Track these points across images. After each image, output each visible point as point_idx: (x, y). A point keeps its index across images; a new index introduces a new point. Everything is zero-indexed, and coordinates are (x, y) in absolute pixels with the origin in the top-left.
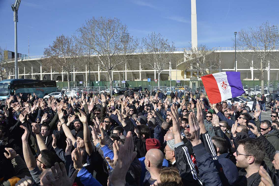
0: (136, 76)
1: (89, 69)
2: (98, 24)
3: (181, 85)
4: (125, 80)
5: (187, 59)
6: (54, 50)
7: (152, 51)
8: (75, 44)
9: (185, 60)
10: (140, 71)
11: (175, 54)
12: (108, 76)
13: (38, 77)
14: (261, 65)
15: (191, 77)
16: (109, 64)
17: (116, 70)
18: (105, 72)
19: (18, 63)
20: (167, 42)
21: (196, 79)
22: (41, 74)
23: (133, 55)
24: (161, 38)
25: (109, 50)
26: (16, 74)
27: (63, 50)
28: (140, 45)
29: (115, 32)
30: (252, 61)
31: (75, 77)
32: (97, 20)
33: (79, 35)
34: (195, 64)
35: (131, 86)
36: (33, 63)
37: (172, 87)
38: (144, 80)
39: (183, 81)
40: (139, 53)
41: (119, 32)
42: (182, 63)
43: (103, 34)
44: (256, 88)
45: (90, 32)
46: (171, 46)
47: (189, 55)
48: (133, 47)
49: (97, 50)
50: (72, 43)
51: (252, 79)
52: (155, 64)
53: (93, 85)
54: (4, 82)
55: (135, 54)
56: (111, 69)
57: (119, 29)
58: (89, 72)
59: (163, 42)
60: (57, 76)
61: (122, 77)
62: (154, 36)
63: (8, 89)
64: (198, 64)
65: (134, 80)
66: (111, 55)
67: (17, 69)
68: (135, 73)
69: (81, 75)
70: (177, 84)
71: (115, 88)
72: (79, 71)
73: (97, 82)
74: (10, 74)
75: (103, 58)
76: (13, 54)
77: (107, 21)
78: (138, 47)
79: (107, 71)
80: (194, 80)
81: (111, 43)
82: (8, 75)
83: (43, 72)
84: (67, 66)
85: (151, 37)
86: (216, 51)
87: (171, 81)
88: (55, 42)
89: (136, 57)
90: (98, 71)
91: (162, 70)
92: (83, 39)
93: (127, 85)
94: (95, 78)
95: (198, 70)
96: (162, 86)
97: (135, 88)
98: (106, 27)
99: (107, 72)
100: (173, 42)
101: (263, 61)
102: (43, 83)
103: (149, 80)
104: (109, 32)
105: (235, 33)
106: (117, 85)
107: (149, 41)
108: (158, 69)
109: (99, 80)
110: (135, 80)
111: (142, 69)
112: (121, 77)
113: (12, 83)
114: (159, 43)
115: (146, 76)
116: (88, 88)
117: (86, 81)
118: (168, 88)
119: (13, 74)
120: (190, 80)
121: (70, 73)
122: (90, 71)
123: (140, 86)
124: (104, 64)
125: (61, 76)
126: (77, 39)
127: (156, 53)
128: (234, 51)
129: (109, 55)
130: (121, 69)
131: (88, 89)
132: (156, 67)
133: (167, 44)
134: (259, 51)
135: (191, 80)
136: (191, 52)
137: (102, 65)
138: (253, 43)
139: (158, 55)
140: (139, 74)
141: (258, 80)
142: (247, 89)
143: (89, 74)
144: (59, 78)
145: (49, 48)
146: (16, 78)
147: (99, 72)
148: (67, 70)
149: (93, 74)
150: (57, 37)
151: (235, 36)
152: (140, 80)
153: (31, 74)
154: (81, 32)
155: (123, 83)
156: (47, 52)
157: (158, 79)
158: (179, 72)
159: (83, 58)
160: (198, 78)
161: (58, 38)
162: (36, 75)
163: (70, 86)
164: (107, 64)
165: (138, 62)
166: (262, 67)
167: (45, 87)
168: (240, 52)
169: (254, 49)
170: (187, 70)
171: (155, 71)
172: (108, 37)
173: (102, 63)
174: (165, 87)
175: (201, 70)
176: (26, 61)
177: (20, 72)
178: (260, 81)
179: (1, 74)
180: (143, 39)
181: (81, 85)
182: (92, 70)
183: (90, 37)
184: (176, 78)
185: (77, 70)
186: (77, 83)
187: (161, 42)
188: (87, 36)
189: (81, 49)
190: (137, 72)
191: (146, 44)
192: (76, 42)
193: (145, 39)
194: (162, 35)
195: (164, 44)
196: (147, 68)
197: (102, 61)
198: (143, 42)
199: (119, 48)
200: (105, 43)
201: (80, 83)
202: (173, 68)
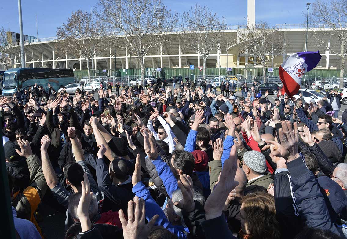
0: (174, 62)
1: (115, 53)
3: (233, 74)
4: (160, 67)
5: (241, 40)
6: (69, 30)
7: (195, 30)
8: (96, 21)
9: (238, 42)
10: (180, 55)
11: (227, 33)
12: (139, 63)
13: (50, 64)
14: (342, 48)
15: (246, 64)
16: (140, 46)
17: (149, 55)
18: (135, 57)
19: (25, 47)
20: (216, 17)
21: (253, 67)
22: (54, 60)
23: (171, 35)
24: (208, 13)
25: (140, 29)
26: (22, 61)
27: (81, 29)
29: (147, 5)
30: (329, 44)
31: (97, 63)
33: (100, 10)
34: (252, 46)
35: (168, 75)
36: (43, 47)
37: (222, 77)
38: (184, 68)
39: (236, 68)
40: (179, 33)
41: (152, 4)
42: (234, 45)
43: (132, 7)
44: (332, 80)
45: (115, 5)
46: (221, 23)
47: (244, 35)
48: (172, 24)
49: (125, 28)
50: (92, 20)
51: (327, 68)
52: (199, 46)
53: (119, 74)
54: (9, 72)
55: (173, 33)
56: (143, 53)
58: (114, 57)
59: (211, 17)
60: (73, 63)
61: (156, 64)
62: (198, 9)
63: (14, 81)
64: (255, 47)
65: (171, 68)
66: (142, 35)
67: (24, 55)
68: (173, 59)
69: (104, 61)
70: (227, 73)
71: (148, 77)
72: (101, 57)
73: (124, 70)
74: (15, 61)
75: (133, 39)
76: (18, 36)
78: (177, 24)
79: (137, 55)
80: (249, 68)
81: (142, 20)
82: (13, 63)
83: (55, 58)
84: (87, 49)
85: (194, 11)
86: (280, 30)
87: (221, 69)
88: (70, 19)
89: (175, 37)
91: (209, 54)
92: (106, 15)
93: (163, 73)
94: (122, 65)
95: (256, 54)
96: (209, 76)
97: (173, 77)
99: (137, 57)
100: (223, 18)
101: (345, 43)
102: (58, 72)
103: (192, 67)
104: (139, 5)
105: (308, 4)
106: (150, 74)
107: (192, 16)
108: (204, 53)
109: (127, 68)
110: (173, 68)
111: (182, 53)
112: (154, 64)
113: (19, 73)
114: (205, 19)
115: (187, 62)
116: (114, 78)
117: (111, 69)
118: (216, 78)
119: (19, 62)
120: (244, 68)
121: (91, 58)
123: (180, 75)
124: (134, 47)
125: (79, 63)
126: (99, 15)
127: (202, 32)
128: (305, 30)
129: (140, 36)
130: (156, 54)
131: (114, 80)
132: (201, 50)
133: (216, 20)
134: (341, 29)
135: (246, 68)
136: (247, 31)
137: (131, 48)
138: (332, 19)
139: (204, 35)
140: (179, 60)
141: (335, 69)
143: (115, 60)
144: (77, 65)
145: (62, 27)
146: (23, 67)
147: (126, 57)
148: (86, 56)
149: (119, 60)
150: (73, 13)
151: (308, 9)
152: (180, 67)
153: (42, 61)
154: (102, 6)
155: (158, 71)
156: (60, 33)
157: (203, 66)
158: (231, 57)
159: (105, 40)
160: (256, 65)
161: (74, 13)
162: (48, 63)
163: (91, 75)
164: (138, 46)
165: (177, 44)
166: (342, 52)
167: (59, 77)
168: (313, 31)
169: (333, 26)
170: (241, 55)
171: (199, 55)
172: (139, 11)
173: (131, 45)
174: (212, 77)
175: (260, 54)
176: (35, 45)
177: (27, 58)
178: (339, 70)
179: (5, 62)
180: (184, 13)
181: (104, 74)
182: (118, 55)
183: (115, 11)
184: (226, 64)
185: (99, 55)
186: (100, 72)
187: (208, 17)
188: (111, 11)
189: (103, 28)
190: (175, 57)
191: (188, 20)
192: (98, 19)
193: (186, 14)
194: (209, 9)
195: (211, 20)
196: (188, 52)
197: (131, 43)
198: (184, 18)
199: (152, 25)
200: (134, 20)
201: (103, 72)
202: (223, 52)
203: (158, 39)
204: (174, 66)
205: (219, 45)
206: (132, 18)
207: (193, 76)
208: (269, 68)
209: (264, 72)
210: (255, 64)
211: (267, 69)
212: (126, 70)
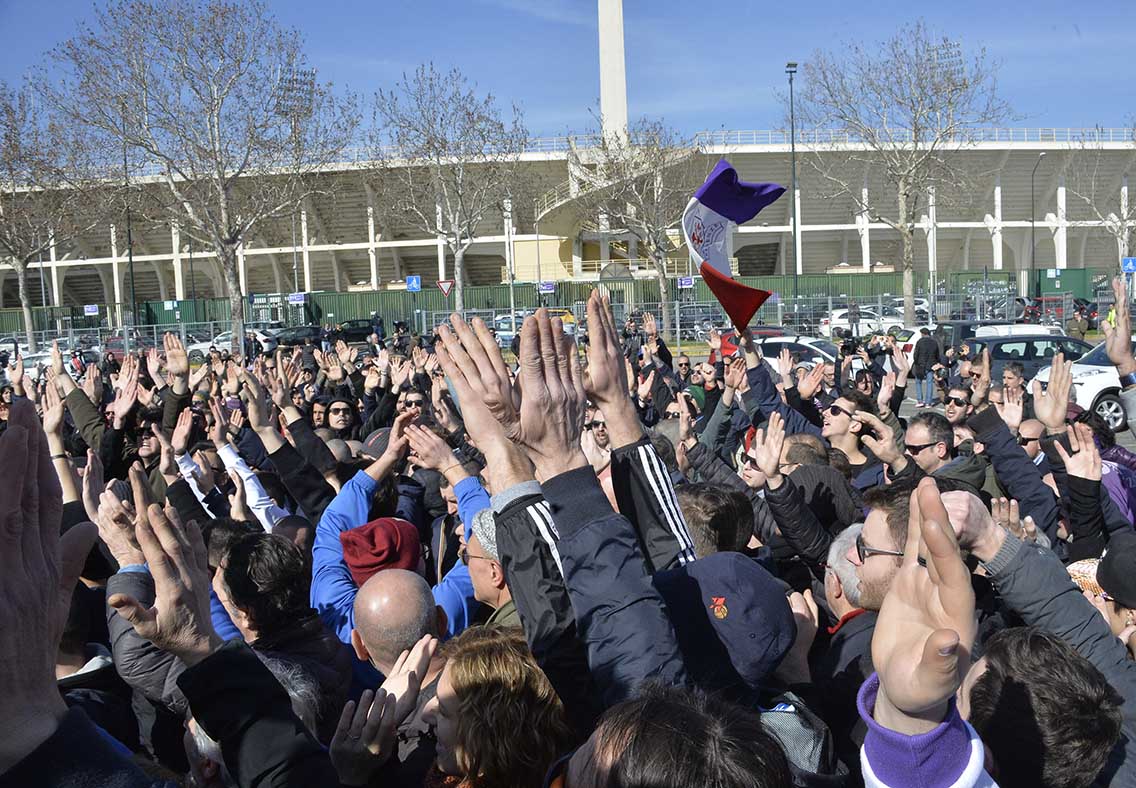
1: (128, 244)
2: (162, 26)
3: (562, 300)
4: (302, 289)
5: (581, 183)
8: (48, 122)
9: (574, 190)
10: (373, 244)
11: (530, 163)
12: (223, 277)
14: (902, 205)
15: (603, 266)
16: (224, 215)
17: (261, 247)
18: (205, 254)
20: (491, 107)
21: (626, 275)
23: (335, 173)
24: (464, 93)
25: (220, 150)
28: (366, 124)
29: (243, 66)
30: (865, 192)
31: (62, 284)
32: (155, 8)
33: (64, 79)
34: (617, 205)
35: (330, 315)
37: (521, 313)
38: (390, 287)
39: (570, 282)
40: (363, 165)
41: (264, 62)
42: (560, 203)
43: (187, 74)
44: (880, 305)
45: (122, 63)
46: (508, 128)
47: (592, 167)
48: (337, 134)
49: (161, 146)
50: (29, 117)
51: (866, 268)
52: (439, 209)
53: (151, 318)
55: (342, 166)
56: (233, 240)
57: (263, 51)
58: (127, 259)
59: (473, 108)
61: (287, 280)
62: (428, 82)
64: (631, 209)
65: (344, 289)
66: (229, 173)
68: (348, 258)
69: (89, 273)
70: (540, 301)
71: (257, 326)
72: (77, 258)
73: (168, 305)
75: (194, 189)
77: (205, 9)
78: (357, 132)
79: (213, 249)
80: (614, 280)
84: (14, 229)
85: (414, 87)
86: (709, 150)
87: (516, 287)
89: (349, 181)
90: (171, 252)
91: (472, 235)
92: (86, 99)
93: (313, 311)
94: (162, 288)
95: (631, 231)
96: (474, 310)
97: (349, 322)
98: (202, 40)
99: (214, 254)
101: (908, 187)
103: (415, 283)
104: (216, 66)
105: (789, 65)
106: (265, 317)
107: (406, 105)
108: (454, 234)
109: (180, 295)
110: (352, 289)
111: (379, 236)
112: (283, 279)
114: (453, 114)
115: (401, 267)
116: (126, 334)
117: (118, 300)
118: (499, 317)
120: (598, 280)
121: (31, 265)
122: (130, 255)
123: (373, 313)
126: (57, 97)
127: (443, 160)
128: (786, 148)
129: (222, 175)
130: (283, 242)
131: (127, 341)
132: (445, 221)
133: (492, 117)
134: (893, 148)
135: (603, 280)
136: (601, 153)
137: (190, 223)
138: (864, 113)
139: (453, 168)
140: (369, 260)
141: (890, 270)
142: (846, 311)
143: (128, 270)
147: (177, 257)
148: (13, 253)
149: (148, 269)
151: (791, 81)
152: (374, 285)
154: (73, 64)
155: (294, 303)
157: (454, 277)
158: (550, 245)
159: (89, 196)
160: (636, 268)
163: (39, 325)
164: (214, 216)
165: (360, 206)
166: (903, 215)
168: (812, 153)
169: (870, 137)
170: (586, 237)
171: (440, 242)
172: (215, 88)
173: (189, 210)
174: (487, 314)
175: (647, 231)
178: (898, 274)
180: (379, 94)
181: (90, 322)
182: (142, 249)
183: (125, 86)
184: (536, 270)
185: (70, 250)
186: (73, 315)
187: (464, 107)
188: (107, 84)
189: (79, 146)
190: (357, 252)
191: (394, 118)
192: (53, 113)
193: (387, 96)
194: (466, 79)
195: (475, 118)
196: (401, 232)
197: (186, 205)
198: (378, 110)
199: (265, 139)
200: (199, 119)
201: (86, 314)
202: (523, 228)
203: (290, 189)
204: (354, 283)
205: (508, 205)
206: (192, 113)
207: (419, 315)
208: (679, 276)
209: (663, 290)
210: (633, 264)
211: (674, 280)
212: (176, 305)
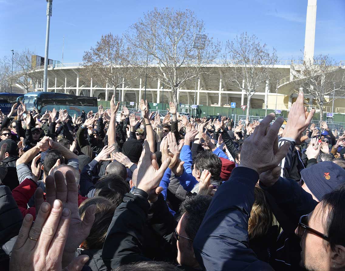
0: (213, 99)
1: (145, 85)
2: (162, 19)
4: (196, 104)
5: (295, 76)
6: (97, 54)
7: (240, 62)
8: (127, 47)
9: (291, 79)
10: (221, 91)
11: (277, 69)
12: (172, 97)
13: (73, 92)
16: (175, 78)
17: (185, 89)
18: (168, 90)
19: (48, 72)
20: (265, 48)
22: (77, 88)
24: (256, 43)
25: (176, 58)
26: (44, 86)
27: (110, 54)
28: (223, 51)
29: (185, 31)
31: (124, 95)
32: (160, 13)
33: (133, 34)
34: (307, 85)
35: (204, 113)
36: (67, 73)
38: (224, 106)
39: (287, 111)
41: (192, 30)
42: (286, 83)
43: (168, 34)
45: (149, 30)
46: (271, 55)
47: (299, 72)
48: (213, 54)
49: (159, 56)
50: (122, 46)
52: (244, 81)
54: (29, 95)
55: (213, 65)
56: (177, 86)
57: (192, 27)
58: (144, 89)
59: (259, 48)
60: (99, 93)
61: (192, 100)
62: (245, 39)
63: (33, 105)
64: (312, 87)
65: (209, 105)
66: (178, 65)
67: (46, 79)
68: (212, 95)
69: (132, 93)
72: (130, 88)
73: (155, 104)
74: (37, 86)
75: (167, 69)
76: (43, 59)
77: (175, 14)
78: (219, 54)
79: (170, 88)
81: (179, 48)
82: (35, 88)
83: (80, 86)
84: (114, 77)
85: (240, 40)
87: (268, 110)
88: (98, 43)
89: (215, 70)
90: (157, 88)
91: (254, 91)
92: (138, 40)
93: (199, 111)
94: (153, 99)
95: (312, 94)
96: (253, 116)
97: (210, 116)
98: (174, 23)
99: (170, 90)
100: (274, 49)
102: (80, 100)
104: (177, 31)
106: (183, 111)
107: (236, 46)
108: (248, 90)
109: (158, 102)
110: (212, 105)
111: (223, 89)
112: (190, 100)
113: (39, 97)
114: (252, 50)
115: (229, 100)
119: (40, 87)
121: (117, 89)
122: (146, 88)
123: (218, 114)
124: (168, 78)
125: (105, 93)
126: (130, 39)
127: (248, 66)
129: (176, 65)
130: (192, 88)
132: (246, 86)
133: (266, 52)
136: (303, 66)
137: (164, 79)
139: (251, 68)
140: (218, 97)
143: (144, 93)
144: (102, 95)
145: (90, 51)
146: (44, 91)
148: (113, 84)
149: (150, 93)
150: (102, 37)
152: (219, 105)
153: (64, 88)
154: (135, 30)
155: (193, 108)
156: (87, 58)
157: (247, 104)
158: (281, 97)
159: (135, 69)
161: (104, 37)
162: (71, 90)
164: (172, 77)
165: (218, 79)
167: (81, 105)
170: (293, 96)
171: (243, 93)
172: (176, 38)
174: (257, 118)
175: (318, 95)
176: (59, 70)
177: (50, 84)
179: (27, 86)
180: (228, 42)
181: (131, 107)
182: (149, 87)
183: (149, 36)
184: (275, 105)
185: (128, 85)
186: (127, 104)
187: (256, 48)
188: (144, 36)
189: (135, 54)
190: (215, 94)
191: (232, 50)
192: (129, 44)
193: (231, 43)
194: (257, 38)
195: (260, 51)
196: (230, 88)
197: (164, 74)
198: (227, 47)
199: (190, 55)
200: (170, 47)
201: (131, 105)
202: (272, 90)
203: (196, 71)
204: (213, 104)
205: (267, 82)
206: (168, 46)
207: (234, 116)
208: (327, 113)
209: (321, 116)
210: (310, 107)
211: (325, 114)
212: (157, 105)
